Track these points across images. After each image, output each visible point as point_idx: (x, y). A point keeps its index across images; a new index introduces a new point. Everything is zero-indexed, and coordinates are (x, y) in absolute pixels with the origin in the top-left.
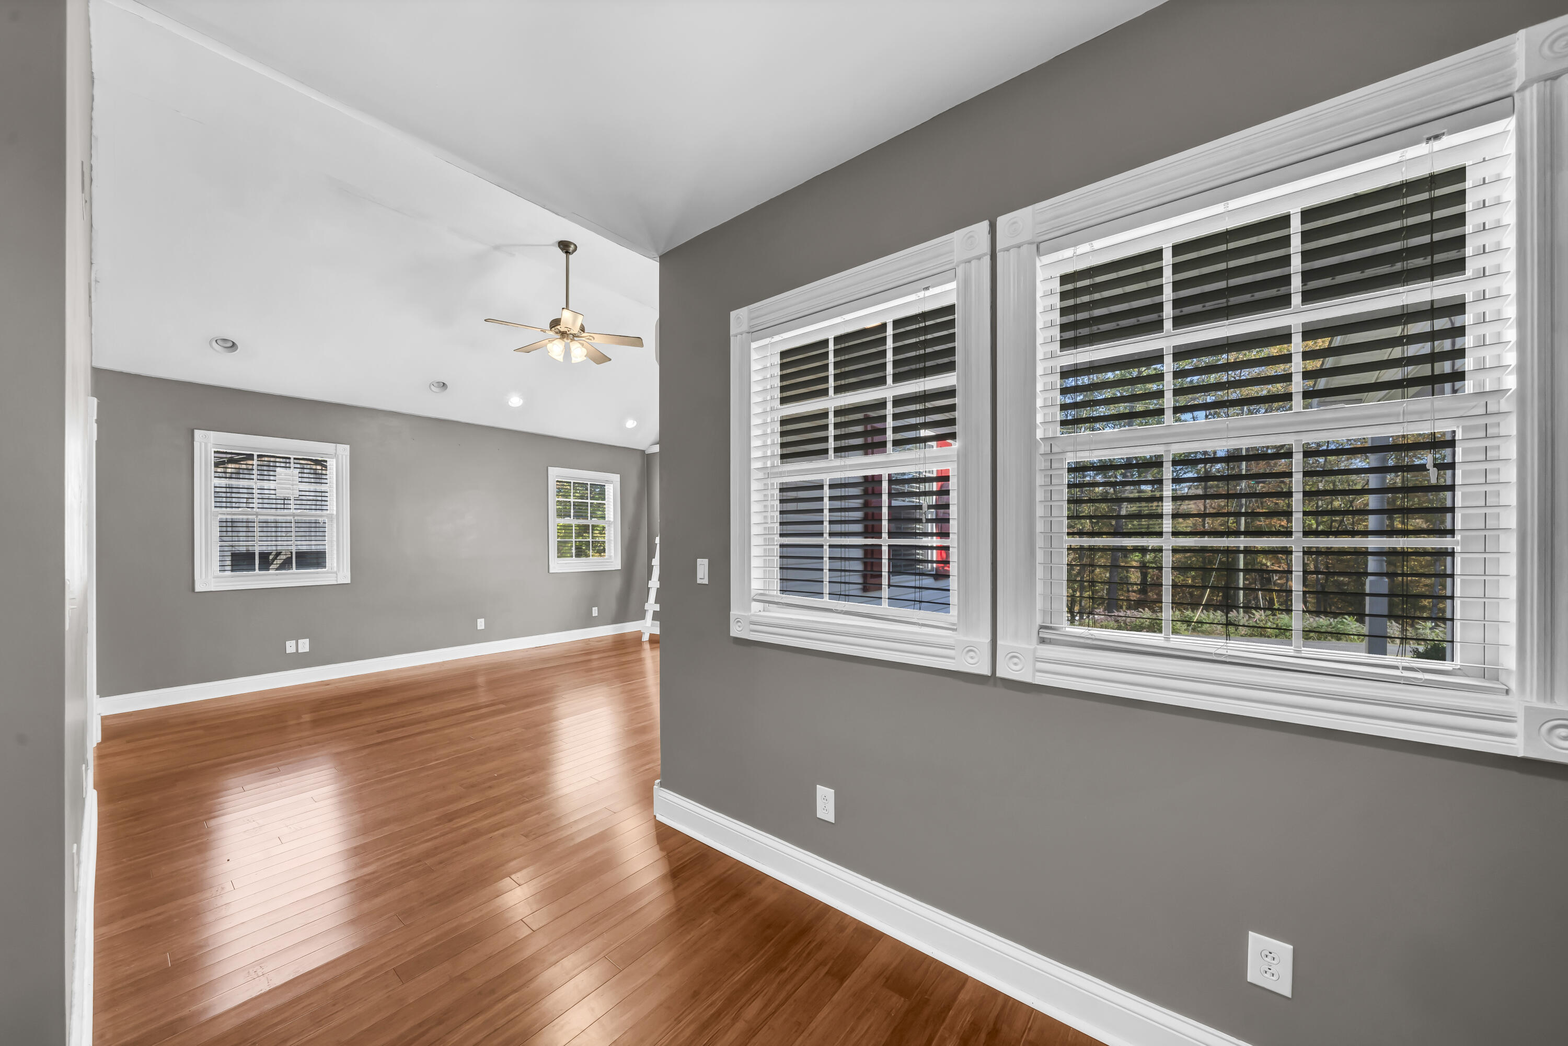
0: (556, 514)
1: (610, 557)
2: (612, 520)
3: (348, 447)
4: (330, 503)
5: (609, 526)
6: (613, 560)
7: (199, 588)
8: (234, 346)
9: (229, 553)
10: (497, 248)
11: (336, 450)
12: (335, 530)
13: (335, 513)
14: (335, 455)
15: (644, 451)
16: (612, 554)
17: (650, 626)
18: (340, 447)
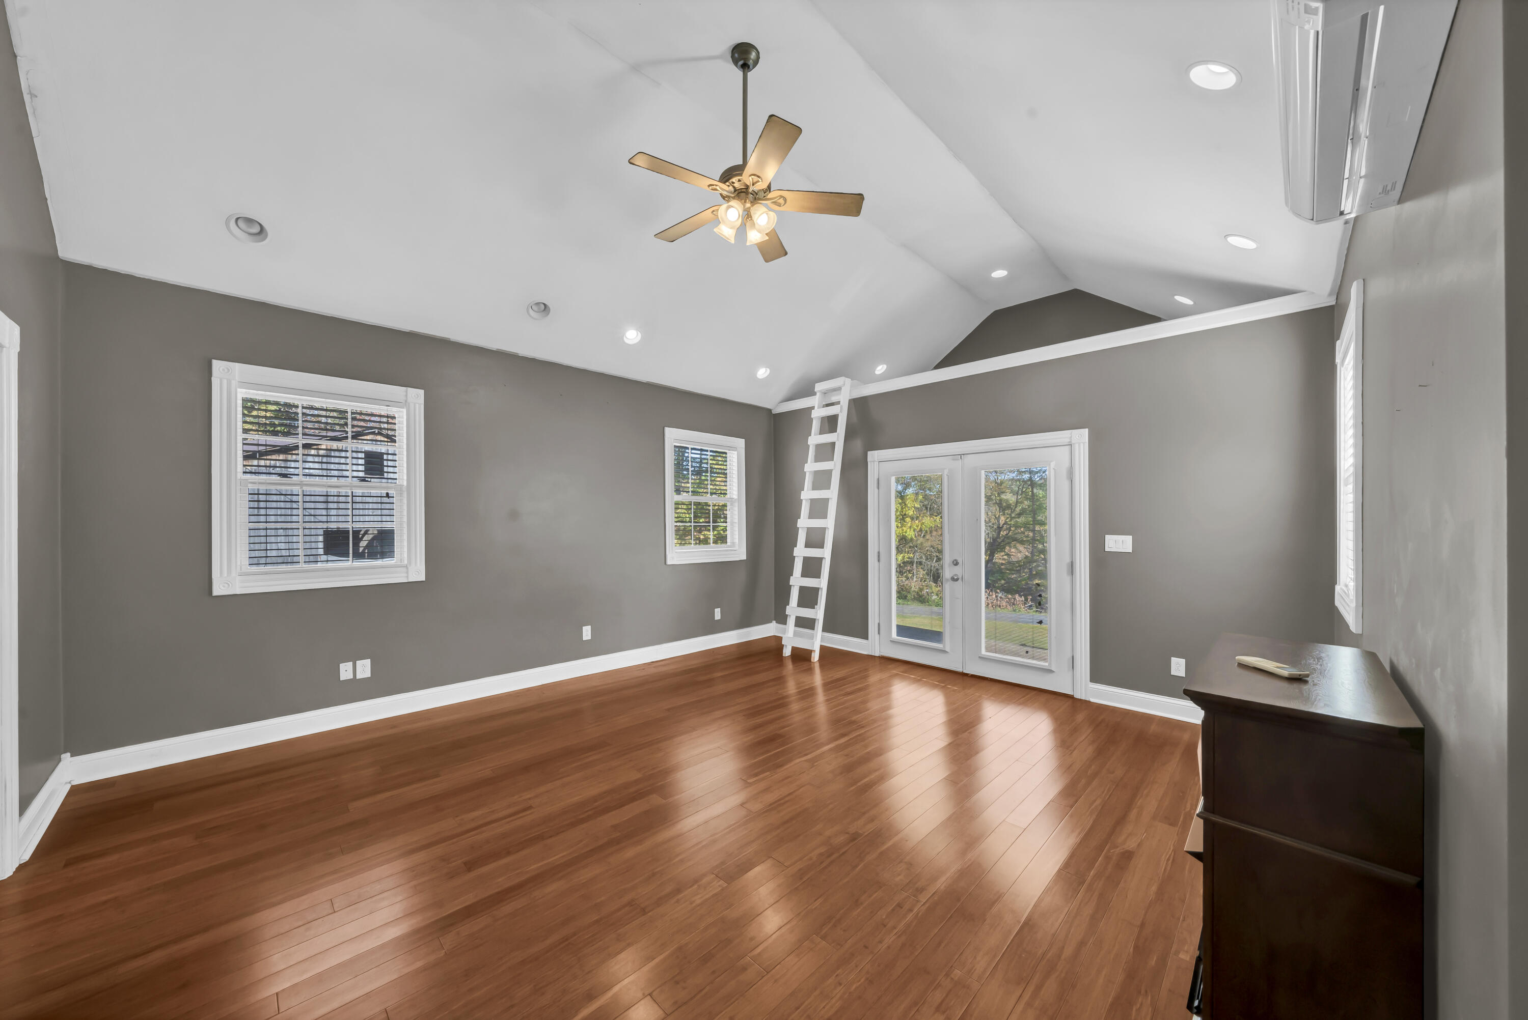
0: (674, 489)
1: (733, 544)
2: (735, 497)
3: (422, 392)
4: (399, 470)
5: (732, 505)
6: (737, 548)
7: (219, 590)
8: (262, 232)
9: (321, 532)
10: (637, 68)
11: (406, 396)
12: (405, 507)
13: (405, 484)
14: (404, 404)
15: (770, 411)
16: (737, 541)
17: (792, 636)
18: (412, 392)
